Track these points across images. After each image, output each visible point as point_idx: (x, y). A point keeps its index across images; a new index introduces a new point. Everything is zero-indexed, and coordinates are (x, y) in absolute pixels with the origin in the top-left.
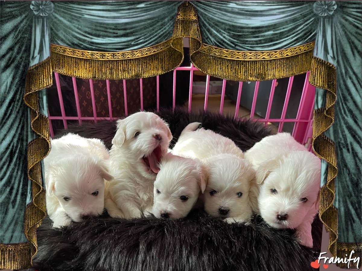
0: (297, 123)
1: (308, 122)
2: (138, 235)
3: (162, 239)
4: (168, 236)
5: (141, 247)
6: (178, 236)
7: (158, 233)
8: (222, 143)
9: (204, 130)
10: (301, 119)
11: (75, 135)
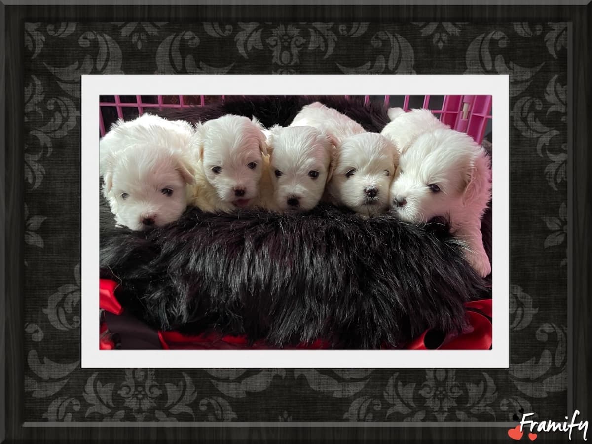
0: (443, 114)
1: (456, 114)
2: (242, 230)
3: (276, 235)
4: (285, 232)
5: (246, 244)
6: (297, 231)
7: (270, 228)
8: (349, 129)
9: (327, 108)
10: (448, 110)
11: (153, 117)
